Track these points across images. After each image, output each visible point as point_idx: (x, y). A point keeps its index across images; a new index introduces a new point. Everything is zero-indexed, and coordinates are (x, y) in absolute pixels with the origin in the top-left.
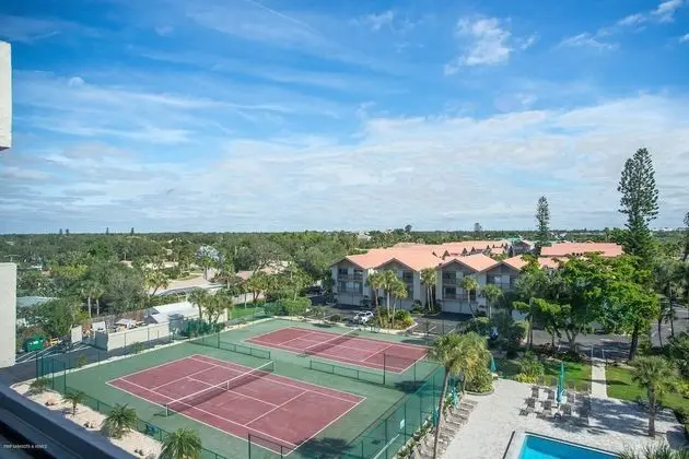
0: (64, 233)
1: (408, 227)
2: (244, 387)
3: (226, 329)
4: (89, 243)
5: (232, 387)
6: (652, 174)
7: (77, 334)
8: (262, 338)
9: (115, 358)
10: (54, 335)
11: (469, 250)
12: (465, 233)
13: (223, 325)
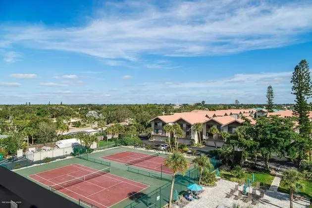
0: (28, 104)
1: (203, 102)
2: (93, 179)
3: (94, 152)
4: (39, 109)
5: (87, 179)
6: (309, 73)
7: (20, 153)
8: (110, 157)
9: (36, 165)
10: (10, 154)
11: (229, 114)
12: (232, 105)
13: (93, 150)
